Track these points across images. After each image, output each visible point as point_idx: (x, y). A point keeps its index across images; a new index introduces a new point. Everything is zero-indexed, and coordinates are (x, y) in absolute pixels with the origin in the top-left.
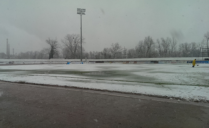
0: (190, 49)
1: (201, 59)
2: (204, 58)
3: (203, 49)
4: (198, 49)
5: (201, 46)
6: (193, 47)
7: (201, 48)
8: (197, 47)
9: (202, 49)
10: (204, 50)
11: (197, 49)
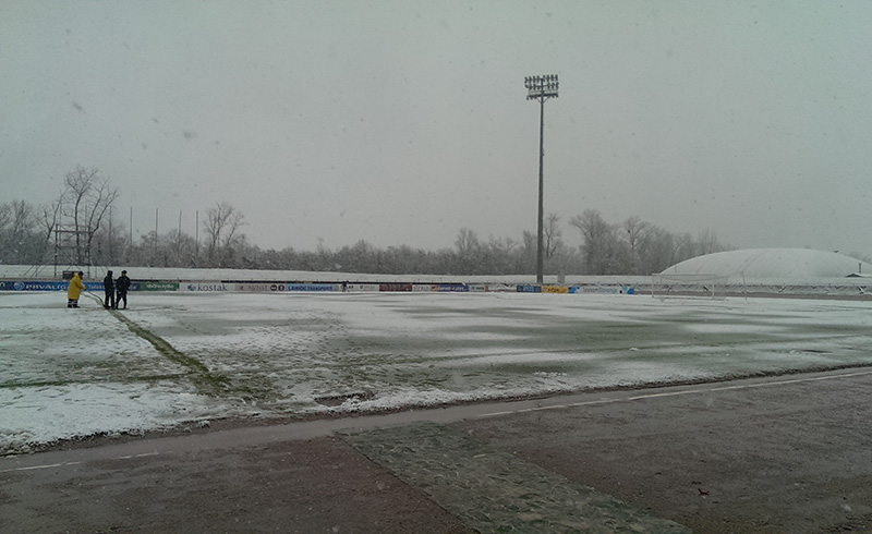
0: (6, 227)
1: (47, 271)
2: (61, 269)
3: (56, 232)
4: (41, 233)
5: (51, 221)
6: (17, 222)
7: (50, 230)
8: (35, 223)
9: (53, 234)
10: (63, 236)
11: (36, 230)
